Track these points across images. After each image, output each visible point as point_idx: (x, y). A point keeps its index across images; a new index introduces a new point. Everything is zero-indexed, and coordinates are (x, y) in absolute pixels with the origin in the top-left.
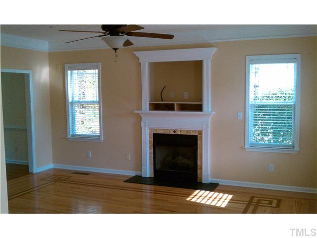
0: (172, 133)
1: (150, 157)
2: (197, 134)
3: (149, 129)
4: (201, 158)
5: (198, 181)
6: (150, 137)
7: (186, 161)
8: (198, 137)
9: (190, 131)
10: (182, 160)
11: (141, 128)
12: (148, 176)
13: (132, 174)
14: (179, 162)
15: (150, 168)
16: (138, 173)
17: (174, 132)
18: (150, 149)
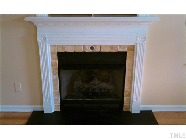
0: (88, 50)
1: (54, 85)
2: (125, 50)
3: (51, 46)
4: (131, 81)
5: (124, 109)
6: (52, 58)
7: (104, 85)
8: (128, 55)
9: (117, 46)
10: (99, 85)
11: (38, 45)
12: (53, 110)
13: (29, 109)
14: (96, 87)
15: (55, 100)
16: (38, 108)
17: (92, 48)
18: (54, 74)
